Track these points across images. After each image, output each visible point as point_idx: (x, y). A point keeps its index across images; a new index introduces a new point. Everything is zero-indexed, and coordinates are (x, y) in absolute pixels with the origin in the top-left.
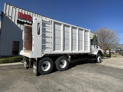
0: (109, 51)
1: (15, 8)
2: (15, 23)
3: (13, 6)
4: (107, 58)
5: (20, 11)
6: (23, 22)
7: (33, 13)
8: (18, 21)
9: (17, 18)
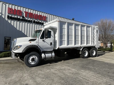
0: (110, 44)
1: (4, 4)
2: (6, 19)
3: (3, 2)
4: (109, 53)
5: (10, 6)
6: (14, 17)
7: (23, 8)
8: (8, 16)
9: (7, 14)
